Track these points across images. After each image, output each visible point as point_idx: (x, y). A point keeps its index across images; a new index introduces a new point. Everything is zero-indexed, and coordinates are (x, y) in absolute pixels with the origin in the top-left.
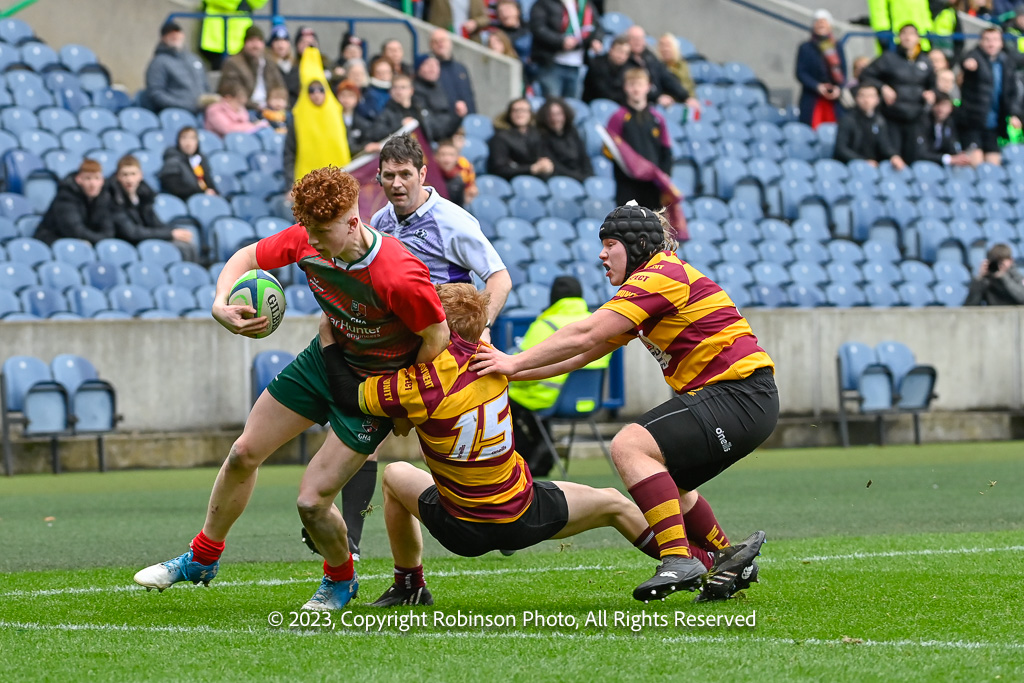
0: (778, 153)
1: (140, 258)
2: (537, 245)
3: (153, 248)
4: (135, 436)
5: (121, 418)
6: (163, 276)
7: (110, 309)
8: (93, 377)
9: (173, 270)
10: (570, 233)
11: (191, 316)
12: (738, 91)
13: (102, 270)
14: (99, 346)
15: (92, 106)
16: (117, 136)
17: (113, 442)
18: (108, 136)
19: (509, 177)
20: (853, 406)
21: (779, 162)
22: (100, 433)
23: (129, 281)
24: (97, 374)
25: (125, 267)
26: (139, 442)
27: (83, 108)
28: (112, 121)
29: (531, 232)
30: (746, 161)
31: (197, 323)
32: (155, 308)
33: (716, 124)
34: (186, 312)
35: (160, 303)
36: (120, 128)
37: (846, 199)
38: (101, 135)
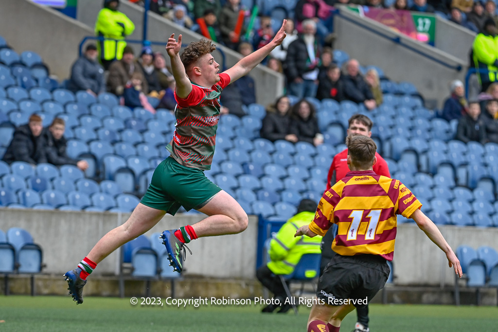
0: (428, 136)
1: (60, 175)
2: (287, 181)
3: (68, 170)
4: (53, 277)
5: (45, 266)
6: (73, 187)
7: (42, 203)
8: (30, 242)
9: (79, 183)
10: (306, 175)
11: (88, 210)
12: (407, 99)
13: (38, 181)
14: (35, 224)
15: (38, 87)
16: (51, 105)
17: (39, 279)
18: (46, 105)
19: (273, 141)
20: (463, 283)
21: (428, 141)
22: (32, 274)
23: (53, 188)
24: (33, 240)
25: (52, 180)
26: (55, 280)
27: (32, 88)
28: (48, 95)
29: (284, 173)
30: (409, 139)
31: (91, 214)
32: (68, 204)
33: (393, 117)
34: (85, 207)
35: (71, 201)
36: (53, 100)
37: (465, 164)
38: (42, 103)
